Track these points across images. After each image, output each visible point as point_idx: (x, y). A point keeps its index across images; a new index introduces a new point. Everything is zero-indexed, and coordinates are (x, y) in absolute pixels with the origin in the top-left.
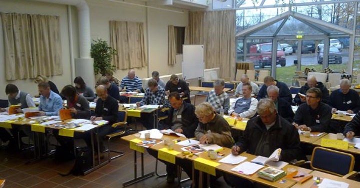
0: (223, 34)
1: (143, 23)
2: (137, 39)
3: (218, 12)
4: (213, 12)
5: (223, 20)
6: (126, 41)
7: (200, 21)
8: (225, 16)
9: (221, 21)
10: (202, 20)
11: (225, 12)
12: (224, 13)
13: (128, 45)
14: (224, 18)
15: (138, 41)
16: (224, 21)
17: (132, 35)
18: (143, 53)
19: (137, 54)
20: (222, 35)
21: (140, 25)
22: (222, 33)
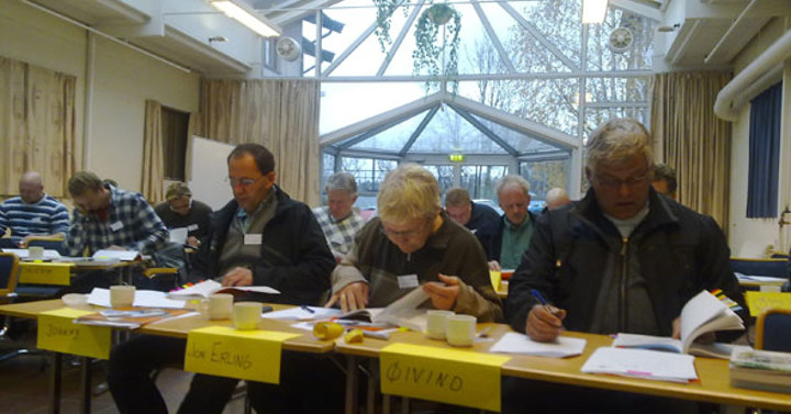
0: (290, 137)
1: (75, 78)
2: (56, 118)
3: (277, 82)
4: (265, 84)
5: (288, 102)
6: (18, 116)
7: (231, 102)
8: (293, 95)
9: (284, 105)
10: (233, 100)
11: (294, 86)
12: (290, 86)
13: (27, 128)
14: (292, 100)
15: (57, 123)
16: (292, 106)
17: (40, 104)
18: (69, 157)
19: (53, 158)
20: (286, 139)
21: (68, 81)
22: (287, 134)
